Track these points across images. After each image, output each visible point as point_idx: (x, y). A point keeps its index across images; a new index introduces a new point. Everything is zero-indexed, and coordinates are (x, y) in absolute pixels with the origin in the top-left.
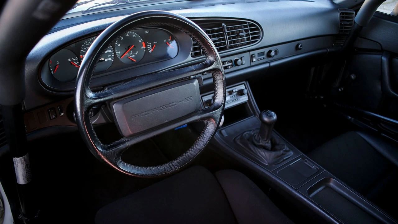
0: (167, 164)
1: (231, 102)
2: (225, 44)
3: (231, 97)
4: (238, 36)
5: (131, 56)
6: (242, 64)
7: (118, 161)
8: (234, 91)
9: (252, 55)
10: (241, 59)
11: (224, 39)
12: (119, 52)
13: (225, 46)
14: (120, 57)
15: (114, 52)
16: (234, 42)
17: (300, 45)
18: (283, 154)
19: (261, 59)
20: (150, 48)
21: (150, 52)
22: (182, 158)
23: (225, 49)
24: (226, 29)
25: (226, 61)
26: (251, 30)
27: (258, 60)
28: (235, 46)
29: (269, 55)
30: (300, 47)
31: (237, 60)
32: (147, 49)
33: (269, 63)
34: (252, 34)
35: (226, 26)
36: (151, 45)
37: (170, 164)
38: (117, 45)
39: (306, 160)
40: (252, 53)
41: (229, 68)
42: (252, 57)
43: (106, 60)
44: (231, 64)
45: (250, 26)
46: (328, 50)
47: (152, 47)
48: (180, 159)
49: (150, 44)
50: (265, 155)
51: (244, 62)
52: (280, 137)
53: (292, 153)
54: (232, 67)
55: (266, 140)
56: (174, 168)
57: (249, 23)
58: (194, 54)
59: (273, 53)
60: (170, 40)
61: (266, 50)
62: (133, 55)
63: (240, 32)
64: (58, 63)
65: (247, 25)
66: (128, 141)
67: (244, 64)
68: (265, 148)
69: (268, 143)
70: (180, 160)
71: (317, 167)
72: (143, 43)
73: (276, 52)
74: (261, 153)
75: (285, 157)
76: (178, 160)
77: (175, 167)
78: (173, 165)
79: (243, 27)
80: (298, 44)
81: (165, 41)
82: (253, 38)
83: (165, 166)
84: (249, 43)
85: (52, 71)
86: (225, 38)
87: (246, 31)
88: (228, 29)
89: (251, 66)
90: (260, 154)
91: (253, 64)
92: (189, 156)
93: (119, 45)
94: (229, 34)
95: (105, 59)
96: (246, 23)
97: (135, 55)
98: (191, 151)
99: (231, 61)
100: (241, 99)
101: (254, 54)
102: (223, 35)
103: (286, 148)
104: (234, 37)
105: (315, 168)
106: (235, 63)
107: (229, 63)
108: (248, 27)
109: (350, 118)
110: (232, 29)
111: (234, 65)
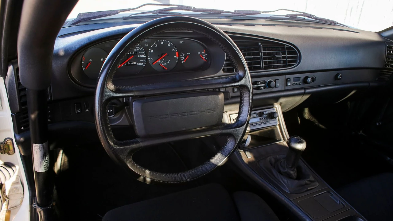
0: (178, 174)
1: (260, 124)
2: (259, 63)
3: (260, 119)
4: (274, 57)
5: (163, 64)
6: (275, 87)
7: (128, 159)
8: (265, 113)
9: (287, 79)
10: (275, 81)
11: (259, 59)
12: (152, 58)
13: (260, 65)
14: (152, 64)
15: (147, 58)
16: (270, 63)
17: (340, 75)
18: (306, 184)
19: (296, 84)
20: (183, 58)
21: (183, 62)
22: (195, 171)
23: (259, 68)
24: (262, 49)
25: (260, 81)
26: (289, 53)
27: (293, 85)
28: (270, 67)
29: (305, 81)
30: (340, 77)
31: (271, 82)
32: (179, 59)
33: (304, 89)
34: (289, 57)
35: (263, 46)
36: (184, 56)
37: (182, 175)
38: (151, 51)
39: (332, 193)
40: (287, 76)
41: (261, 89)
42: (287, 81)
43: (138, 64)
44: (264, 85)
45: (288, 49)
46: (371, 84)
47: (185, 58)
48: (193, 171)
49: (184, 54)
50: (288, 182)
51: (278, 85)
52: (307, 166)
53: (317, 184)
54: (265, 88)
55: (292, 168)
56: (185, 179)
57: (287, 46)
58: (226, 69)
59: (309, 80)
60: (204, 53)
61: (303, 76)
62: (165, 63)
63: (277, 53)
64: (91, 60)
65: (285, 47)
66: (142, 142)
67: (278, 87)
68: (289, 176)
69: (293, 170)
70: (192, 173)
71: (343, 203)
72: (177, 53)
73: (313, 79)
74: (284, 180)
75: (309, 187)
76: (191, 172)
77: (187, 178)
78: (184, 175)
79: (280, 49)
80: (338, 74)
81: (199, 53)
82: (289, 62)
83: (176, 175)
84: (285, 66)
85: (84, 67)
86: (260, 57)
87: (284, 53)
88: (264, 49)
89: (285, 91)
90: (282, 180)
91: (287, 88)
92: (202, 170)
93: (152, 51)
94: (264, 54)
95: (136, 63)
96: (284, 45)
97: (167, 63)
98: (206, 165)
99: (264, 82)
100: (271, 122)
101: (290, 78)
102: (258, 54)
103: (311, 178)
104: (269, 58)
105: (341, 203)
106: (269, 85)
107: (262, 84)
108: (285, 50)
109: (389, 159)
110: (268, 49)
111: (267, 87)
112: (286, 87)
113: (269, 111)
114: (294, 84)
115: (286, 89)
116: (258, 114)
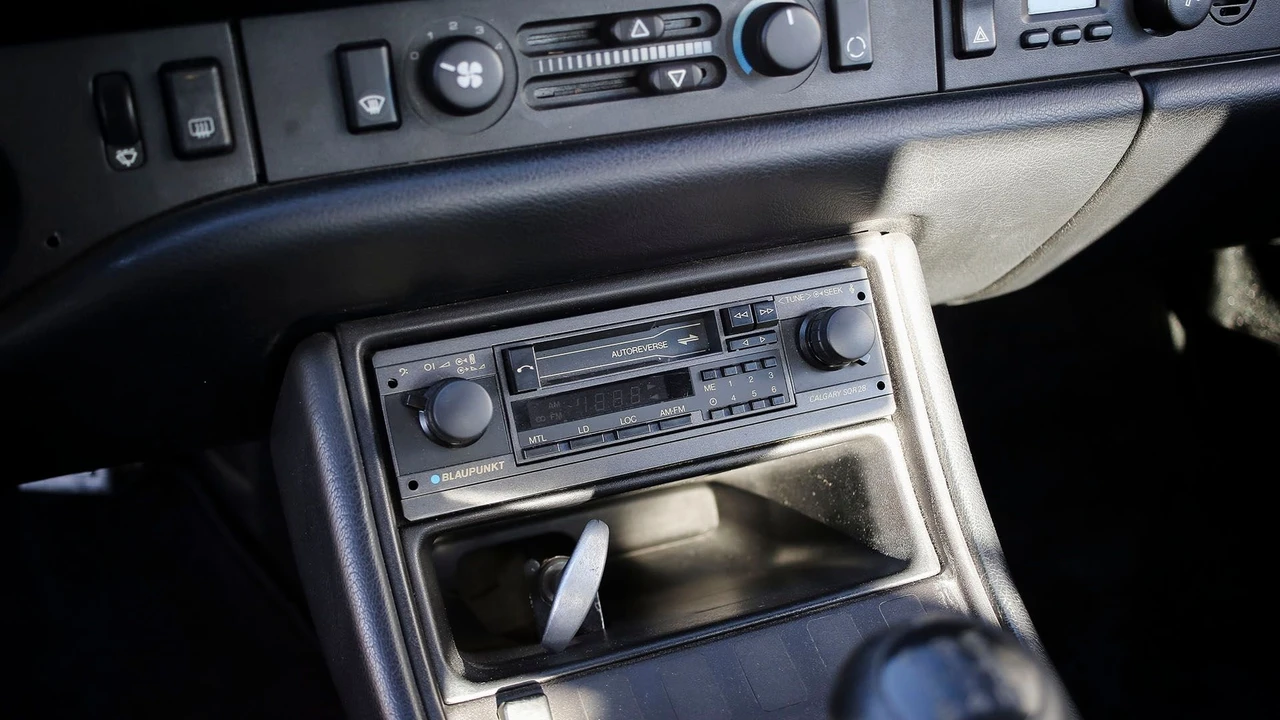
6: (833, 64)
10: (827, 6)
19: (1056, 39)
27: (1024, 43)
44: (702, 46)
51: (853, 49)
54: (718, 82)
67: (862, 67)
89: (944, 98)
91: (961, 75)
99: (703, 20)
106: (756, 48)
111: (747, 68)
112: (952, 65)
113: (792, 298)
114: (1034, 39)
115: (950, 84)
116: (686, 333)
